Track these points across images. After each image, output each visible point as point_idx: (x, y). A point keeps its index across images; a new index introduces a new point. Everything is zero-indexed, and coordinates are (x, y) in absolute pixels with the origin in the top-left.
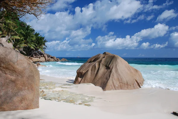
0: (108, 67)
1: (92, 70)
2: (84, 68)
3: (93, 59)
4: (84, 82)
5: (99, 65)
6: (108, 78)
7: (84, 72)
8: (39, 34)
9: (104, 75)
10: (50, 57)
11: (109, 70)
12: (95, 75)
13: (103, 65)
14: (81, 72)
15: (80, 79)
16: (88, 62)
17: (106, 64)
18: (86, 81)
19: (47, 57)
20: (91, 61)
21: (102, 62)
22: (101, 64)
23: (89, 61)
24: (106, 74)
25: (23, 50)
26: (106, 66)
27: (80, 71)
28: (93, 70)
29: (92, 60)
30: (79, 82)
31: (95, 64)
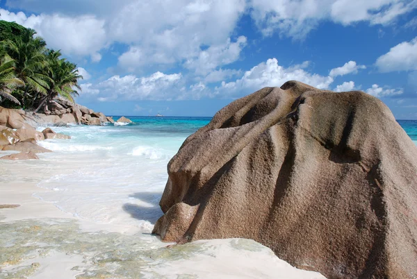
0: (341, 152)
1: (251, 166)
2: (208, 153)
3: (243, 111)
4: (214, 232)
5: (290, 136)
6: (372, 217)
7: (207, 172)
8: (60, 55)
9: (334, 194)
10: (89, 114)
11: (358, 169)
12: (271, 193)
13: (309, 136)
14: (189, 172)
15: (187, 211)
16: (220, 124)
17: (324, 134)
18: (222, 224)
19: (79, 115)
20: (232, 118)
21: (301, 122)
22: (298, 133)
23: (224, 119)
24: (342, 192)
25: (13, 94)
26: (327, 144)
27: (188, 168)
28: (256, 165)
29: (240, 114)
30: (186, 224)
31: (266, 132)
